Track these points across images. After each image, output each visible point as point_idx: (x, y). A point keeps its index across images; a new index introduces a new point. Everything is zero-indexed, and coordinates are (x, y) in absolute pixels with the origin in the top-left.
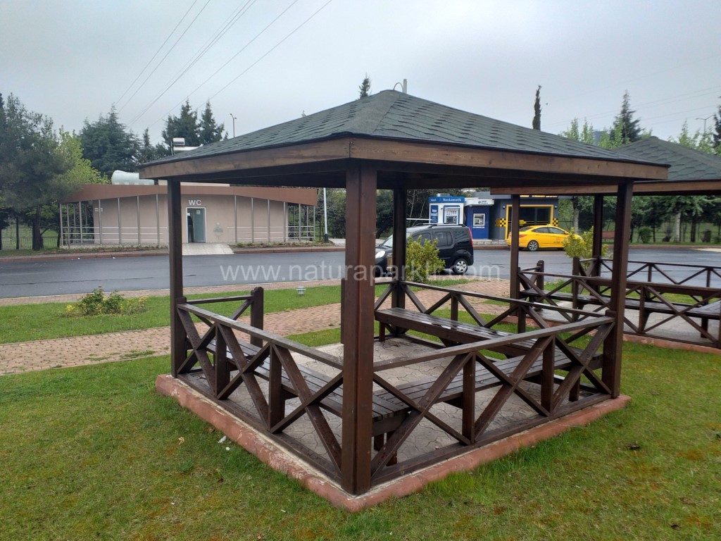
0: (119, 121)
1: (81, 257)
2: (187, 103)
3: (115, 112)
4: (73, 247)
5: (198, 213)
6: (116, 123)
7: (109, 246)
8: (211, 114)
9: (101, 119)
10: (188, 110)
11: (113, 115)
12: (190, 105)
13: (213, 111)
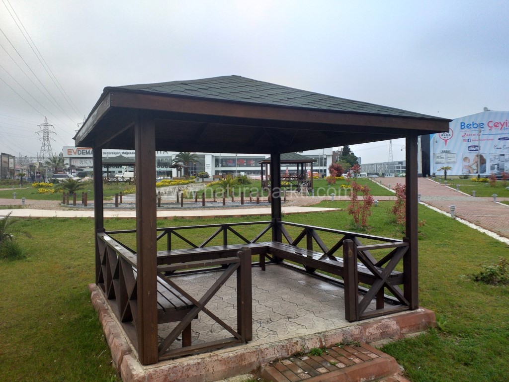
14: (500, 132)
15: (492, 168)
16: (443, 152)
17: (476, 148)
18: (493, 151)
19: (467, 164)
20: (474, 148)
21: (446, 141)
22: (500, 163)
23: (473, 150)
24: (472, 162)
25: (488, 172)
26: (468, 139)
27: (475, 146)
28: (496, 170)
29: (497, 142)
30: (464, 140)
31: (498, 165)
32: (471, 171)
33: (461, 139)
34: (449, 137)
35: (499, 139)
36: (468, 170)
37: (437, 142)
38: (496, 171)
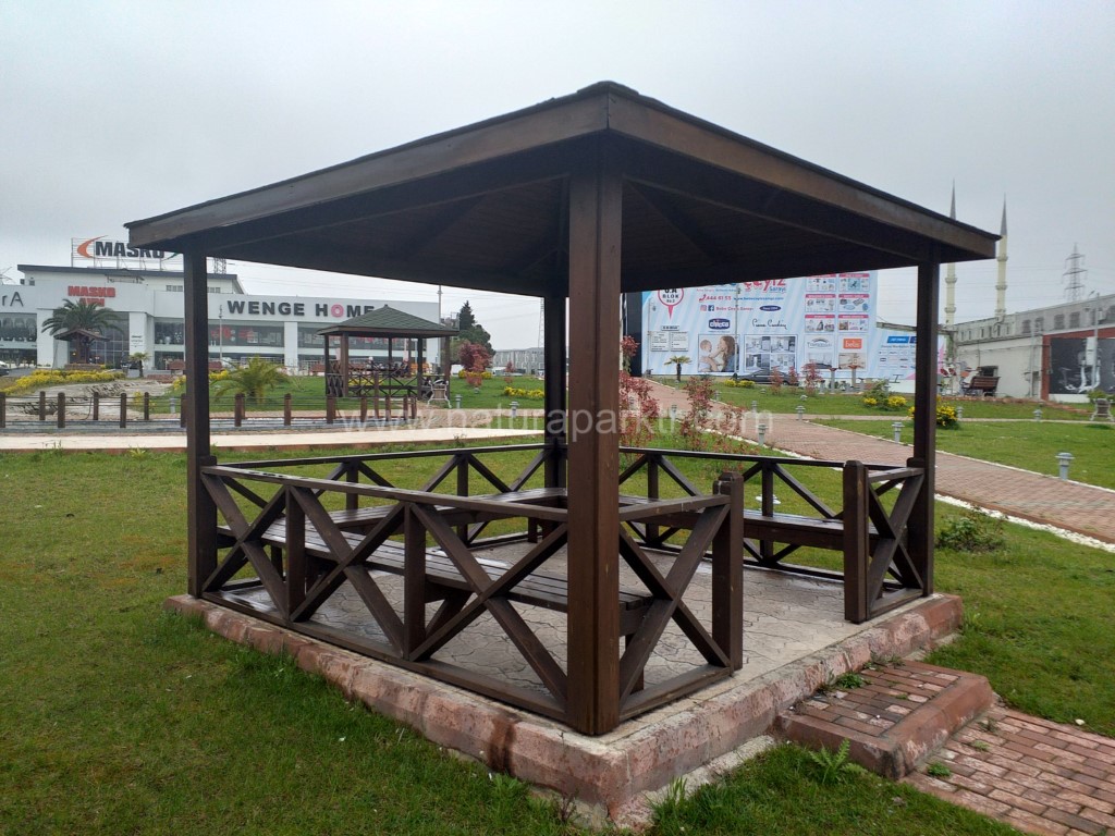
14: (763, 295)
15: (749, 363)
16: (666, 328)
17: (723, 324)
18: (752, 329)
19: (706, 354)
20: (719, 324)
21: (671, 308)
22: (763, 353)
23: (718, 328)
24: (715, 350)
25: (743, 371)
26: (710, 307)
27: (721, 321)
28: (755, 366)
29: (757, 313)
30: (703, 307)
31: (759, 356)
32: (714, 368)
33: (697, 304)
34: (677, 300)
35: (761, 308)
36: (708, 366)
37: (654, 309)
38: (755, 369)
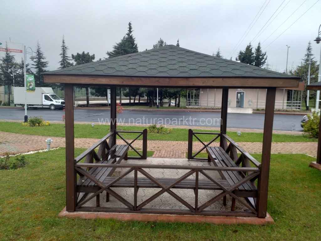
0: (221, 55)
1: (189, 111)
2: (250, 44)
3: (219, 51)
4: (190, 107)
5: (242, 94)
6: (219, 56)
7: (203, 107)
8: (260, 48)
9: (213, 54)
10: (250, 47)
11: (218, 53)
12: (251, 45)
13: (261, 46)
